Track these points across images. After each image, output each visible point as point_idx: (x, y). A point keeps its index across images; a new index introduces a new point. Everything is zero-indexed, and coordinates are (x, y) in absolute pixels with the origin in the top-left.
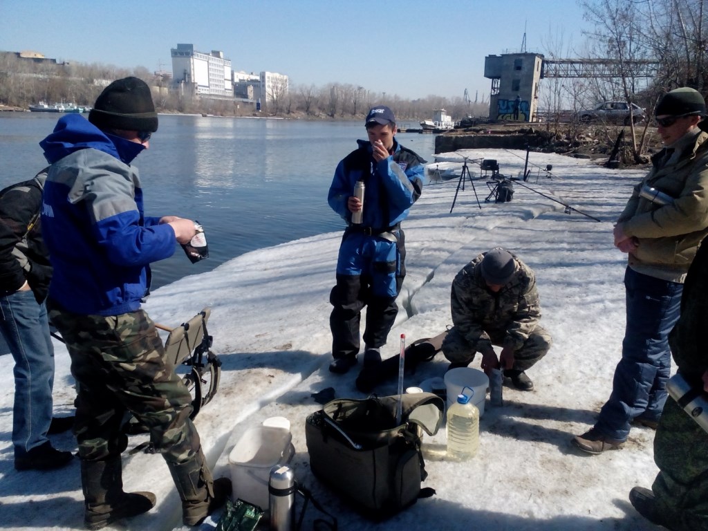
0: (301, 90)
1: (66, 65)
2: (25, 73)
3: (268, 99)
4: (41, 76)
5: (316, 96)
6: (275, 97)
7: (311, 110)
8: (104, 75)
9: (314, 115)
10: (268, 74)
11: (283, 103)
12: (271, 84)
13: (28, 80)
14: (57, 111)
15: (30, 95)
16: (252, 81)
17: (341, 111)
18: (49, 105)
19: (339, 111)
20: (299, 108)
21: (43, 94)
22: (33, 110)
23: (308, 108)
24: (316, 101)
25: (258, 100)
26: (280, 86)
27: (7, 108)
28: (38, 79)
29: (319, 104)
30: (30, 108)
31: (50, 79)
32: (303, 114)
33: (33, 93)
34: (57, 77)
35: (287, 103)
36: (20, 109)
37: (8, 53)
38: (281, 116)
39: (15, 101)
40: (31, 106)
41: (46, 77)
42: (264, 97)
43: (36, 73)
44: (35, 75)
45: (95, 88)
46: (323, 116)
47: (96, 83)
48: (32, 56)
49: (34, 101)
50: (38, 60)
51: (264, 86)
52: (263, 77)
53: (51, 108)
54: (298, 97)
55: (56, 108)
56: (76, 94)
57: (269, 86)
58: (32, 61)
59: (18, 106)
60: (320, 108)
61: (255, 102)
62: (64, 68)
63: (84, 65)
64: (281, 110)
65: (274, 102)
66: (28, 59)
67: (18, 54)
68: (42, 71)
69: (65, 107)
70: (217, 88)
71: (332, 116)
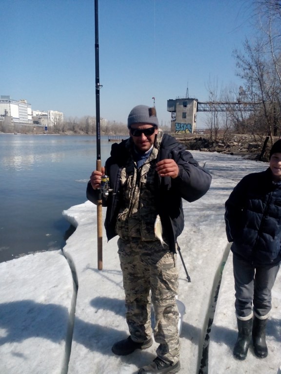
3: (52, 125)
10: (52, 112)
12: (53, 117)
16: (43, 115)
51: (50, 118)
52: (49, 113)
61: (44, 126)
65: (55, 126)
70: (24, 119)
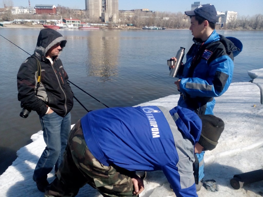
0: (242, 18)
1: (155, 12)
2: (143, 16)
3: (227, 22)
4: (147, 17)
5: (249, 20)
6: (230, 21)
7: (245, 26)
8: (167, 16)
9: (246, 28)
10: (229, 12)
11: (233, 24)
12: (229, 16)
13: (143, 18)
14: (150, 29)
15: (143, 24)
16: (221, 15)
17: (260, 27)
18: (148, 27)
19: (259, 26)
20: (240, 26)
21: (147, 23)
22: (143, 29)
23: (244, 25)
24: (249, 22)
25: (222, 23)
26: (233, 16)
27: (136, 28)
28: (146, 18)
29: (250, 24)
30: (143, 28)
31: (150, 18)
32: (241, 28)
33: (144, 23)
34: (152, 17)
35: (235, 24)
36: (139, 28)
37: (139, 10)
38: (231, 29)
39: (138, 26)
40: (143, 27)
41: (149, 17)
42: (225, 21)
43: (145, 16)
44: (145, 17)
45: (163, 20)
46: (251, 29)
47: (164, 19)
48: (146, 10)
49: (144, 26)
50: (147, 12)
51: (226, 17)
52: (226, 13)
53: (149, 28)
54: (240, 21)
55: (150, 28)
56: (157, 23)
57: (228, 17)
58: (145, 12)
59: (139, 27)
60: (250, 26)
61: (221, 24)
62: (154, 14)
63: (161, 12)
64: (232, 27)
65: (229, 23)
66: (144, 11)
67: (142, 10)
68: (148, 15)
69: (153, 27)
71: (255, 29)
